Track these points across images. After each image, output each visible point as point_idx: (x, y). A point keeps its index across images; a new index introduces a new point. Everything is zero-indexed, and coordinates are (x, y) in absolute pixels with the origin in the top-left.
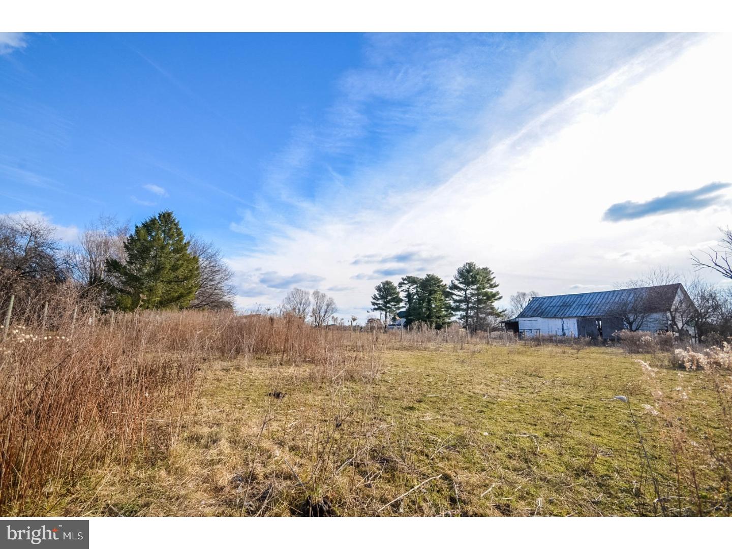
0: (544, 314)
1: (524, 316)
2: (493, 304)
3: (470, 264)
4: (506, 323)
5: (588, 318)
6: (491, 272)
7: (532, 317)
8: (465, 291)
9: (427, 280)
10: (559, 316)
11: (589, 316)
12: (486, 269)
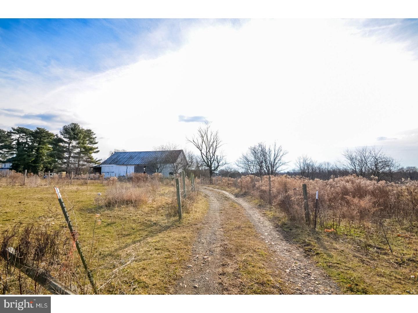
0: (118, 162)
1: (106, 163)
2: (91, 155)
3: (75, 125)
4: (94, 168)
5: (140, 165)
6: (94, 133)
7: (110, 164)
8: (69, 144)
9: (36, 132)
10: (126, 164)
11: (141, 165)
12: (90, 130)
